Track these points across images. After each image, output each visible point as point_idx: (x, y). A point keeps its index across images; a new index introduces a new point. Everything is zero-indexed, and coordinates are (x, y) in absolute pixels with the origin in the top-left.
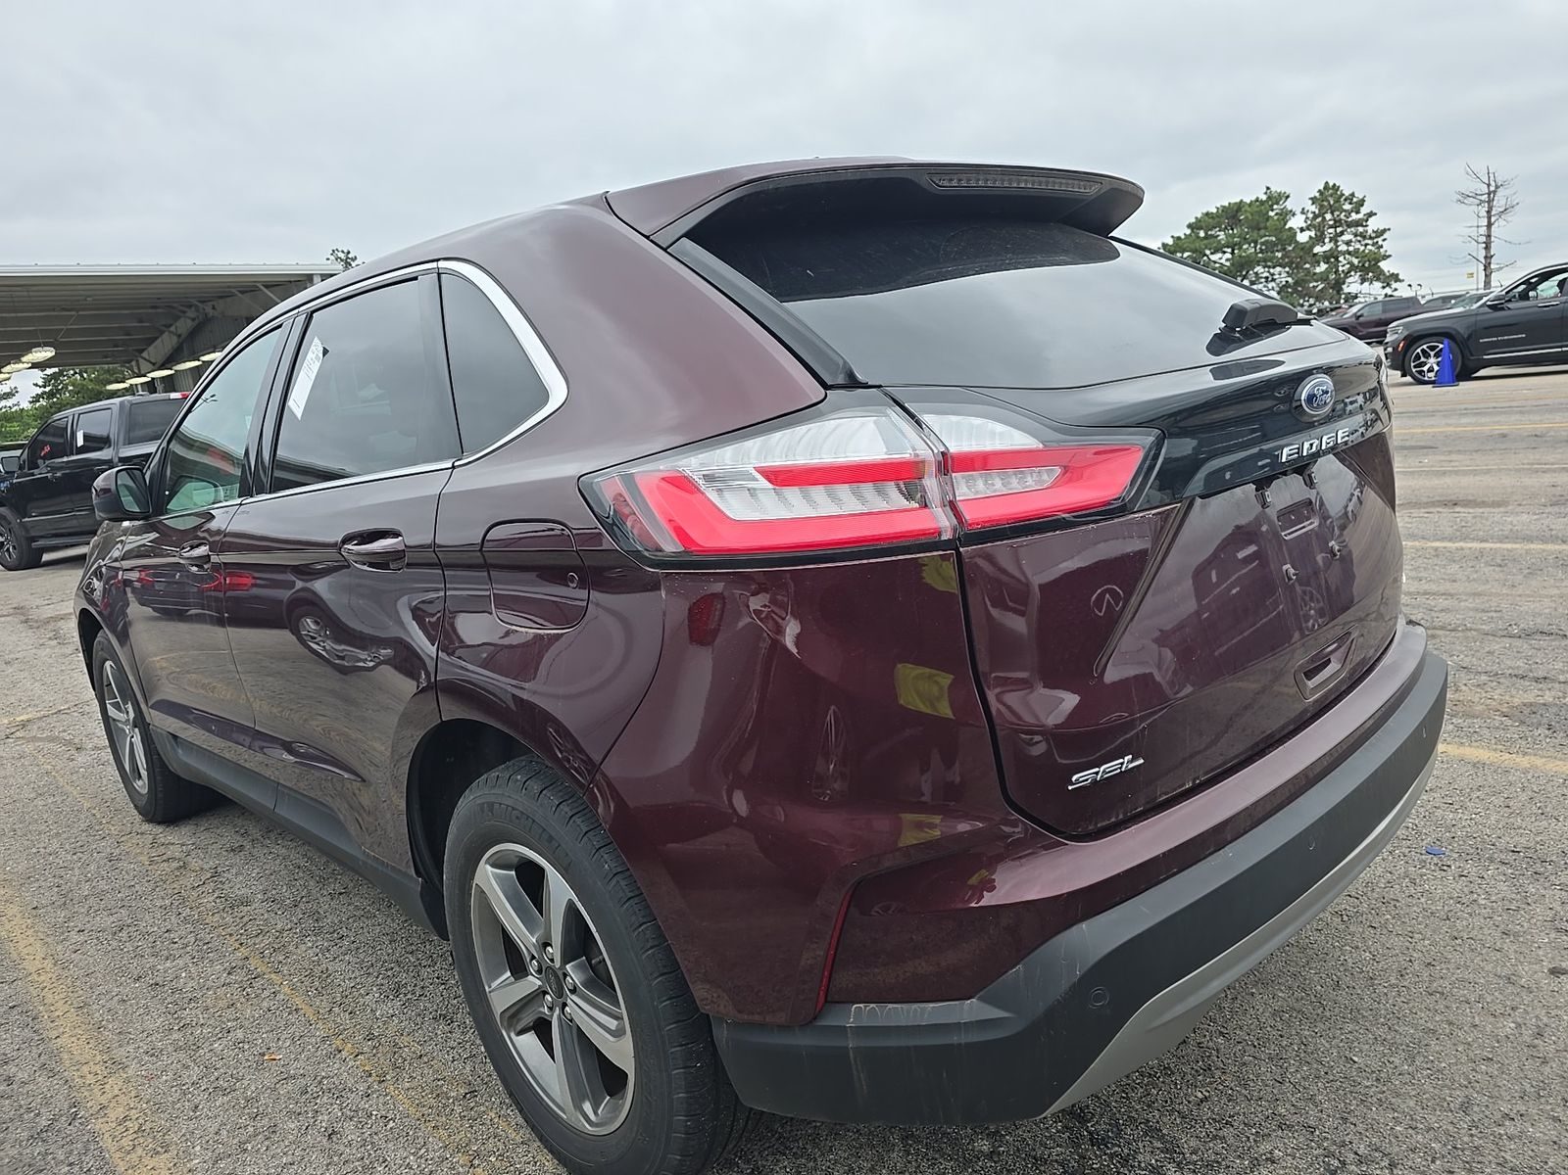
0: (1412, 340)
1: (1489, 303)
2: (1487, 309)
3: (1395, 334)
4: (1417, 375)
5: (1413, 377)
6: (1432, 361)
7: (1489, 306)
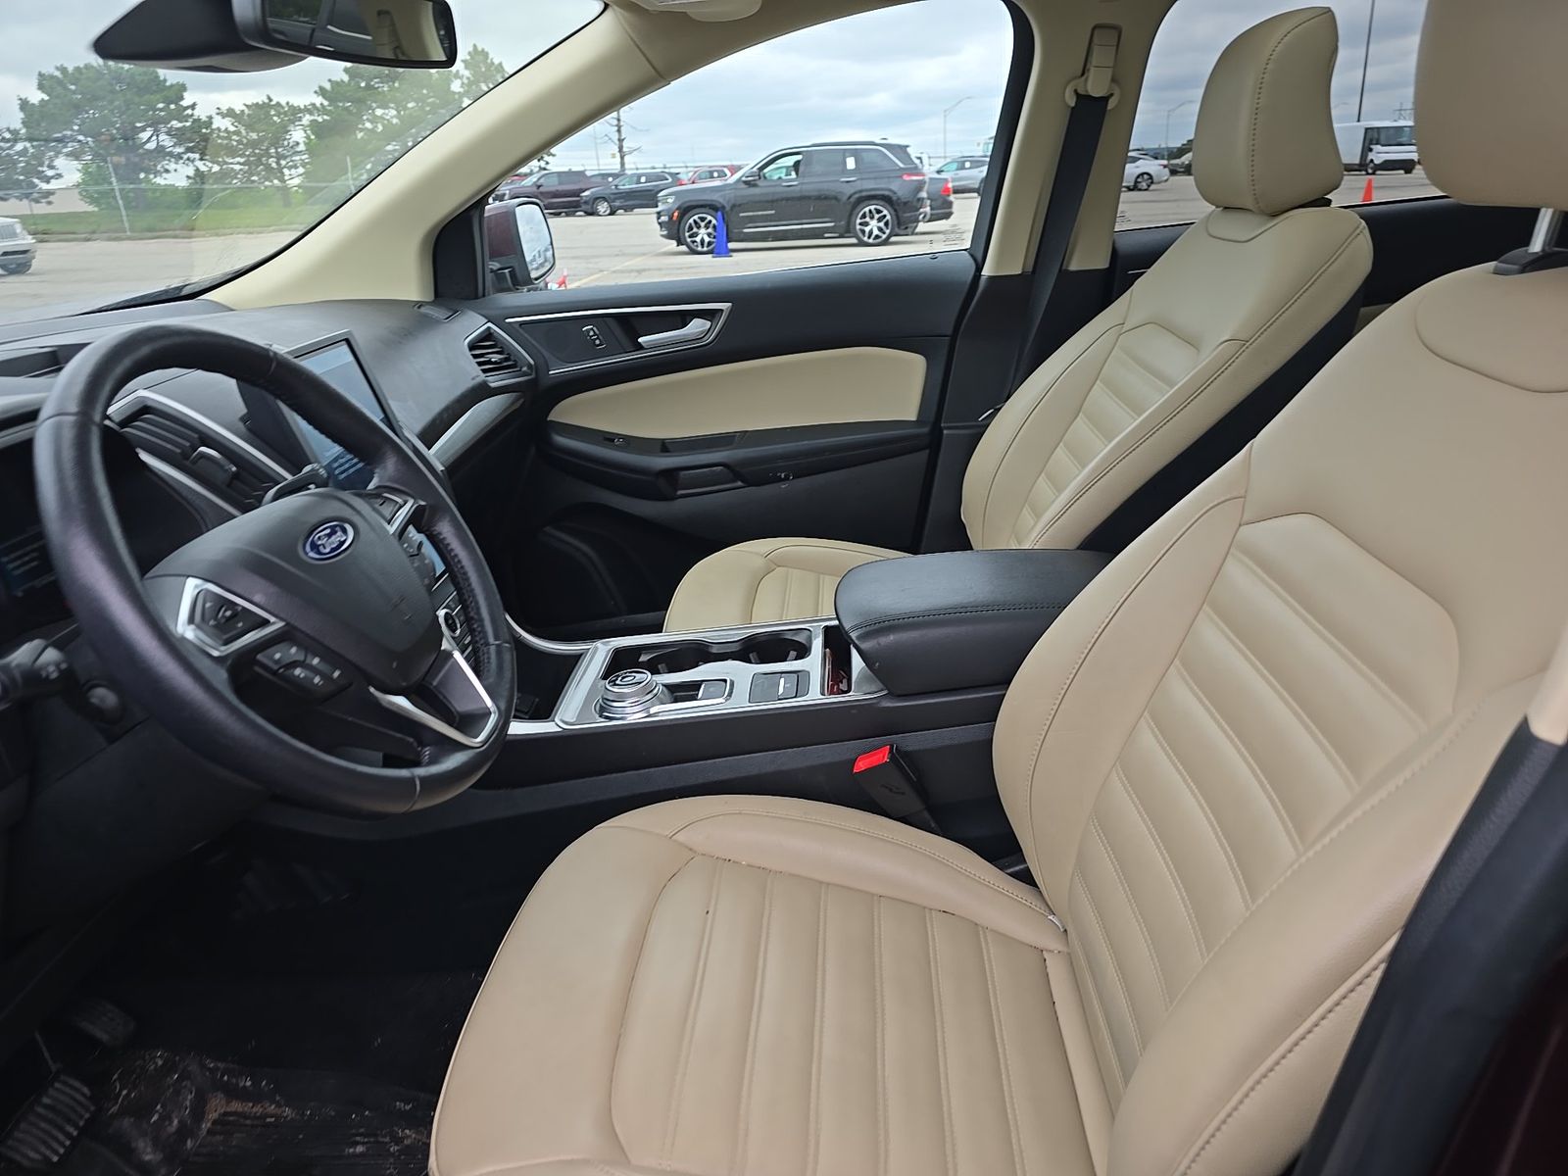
0: (685, 210)
1: (744, 179)
2: (743, 186)
3: (668, 202)
4: (691, 244)
5: (688, 247)
6: (703, 231)
7: (745, 182)
